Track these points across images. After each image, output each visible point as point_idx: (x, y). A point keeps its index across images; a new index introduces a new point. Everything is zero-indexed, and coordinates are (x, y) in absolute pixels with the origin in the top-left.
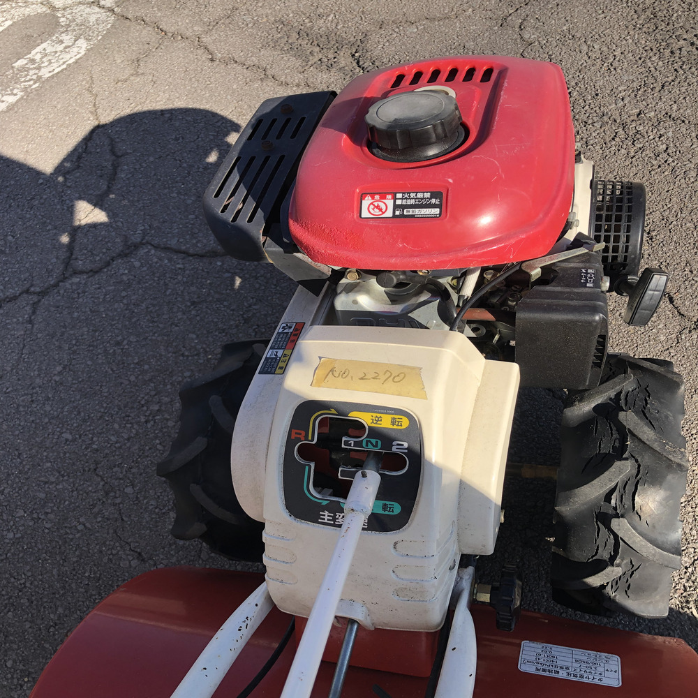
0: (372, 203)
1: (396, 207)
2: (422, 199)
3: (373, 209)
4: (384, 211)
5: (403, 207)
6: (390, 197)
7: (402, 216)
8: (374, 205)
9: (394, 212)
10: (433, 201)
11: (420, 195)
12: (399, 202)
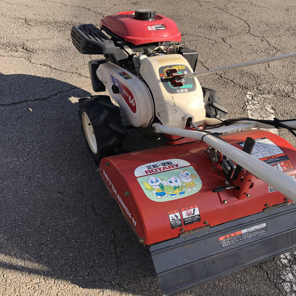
4: (153, 29)
5: (157, 28)
6: (153, 26)
11: (159, 25)
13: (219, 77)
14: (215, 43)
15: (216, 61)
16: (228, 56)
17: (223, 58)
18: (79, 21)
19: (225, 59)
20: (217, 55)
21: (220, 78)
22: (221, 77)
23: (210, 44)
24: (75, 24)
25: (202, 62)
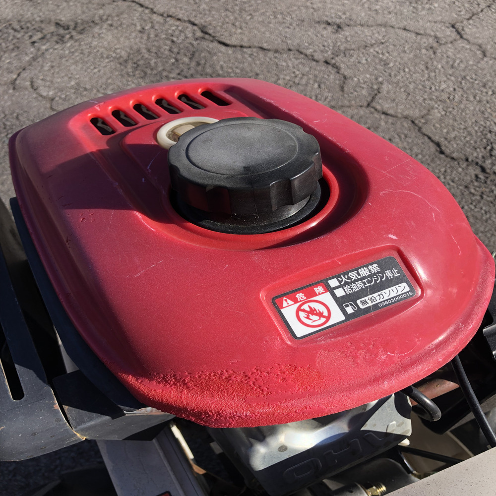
0: (299, 309)
1: (341, 302)
2: (371, 276)
3: (308, 318)
4: (326, 314)
5: (351, 298)
6: (319, 289)
7: (359, 312)
8: (304, 311)
9: (344, 312)
10: (389, 274)
11: (364, 272)
12: (340, 293)
13: (478, 171)
14: (435, 45)
15: (455, 112)
16: (484, 86)
17: (472, 99)
18: (41, 14)
19: (478, 98)
20: (452, 89)
21: (481, 176)
22: (483, 170)
23: (424, 51)
24: (29, 25)
25: (416, 122)
